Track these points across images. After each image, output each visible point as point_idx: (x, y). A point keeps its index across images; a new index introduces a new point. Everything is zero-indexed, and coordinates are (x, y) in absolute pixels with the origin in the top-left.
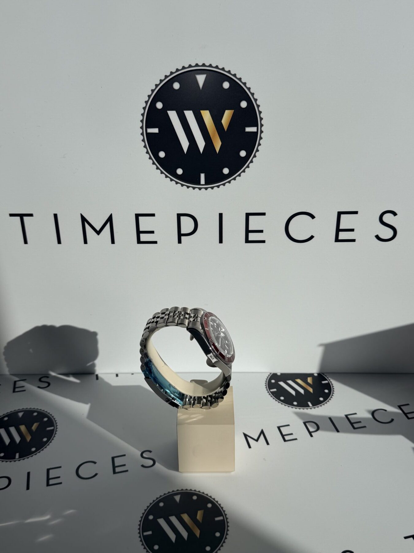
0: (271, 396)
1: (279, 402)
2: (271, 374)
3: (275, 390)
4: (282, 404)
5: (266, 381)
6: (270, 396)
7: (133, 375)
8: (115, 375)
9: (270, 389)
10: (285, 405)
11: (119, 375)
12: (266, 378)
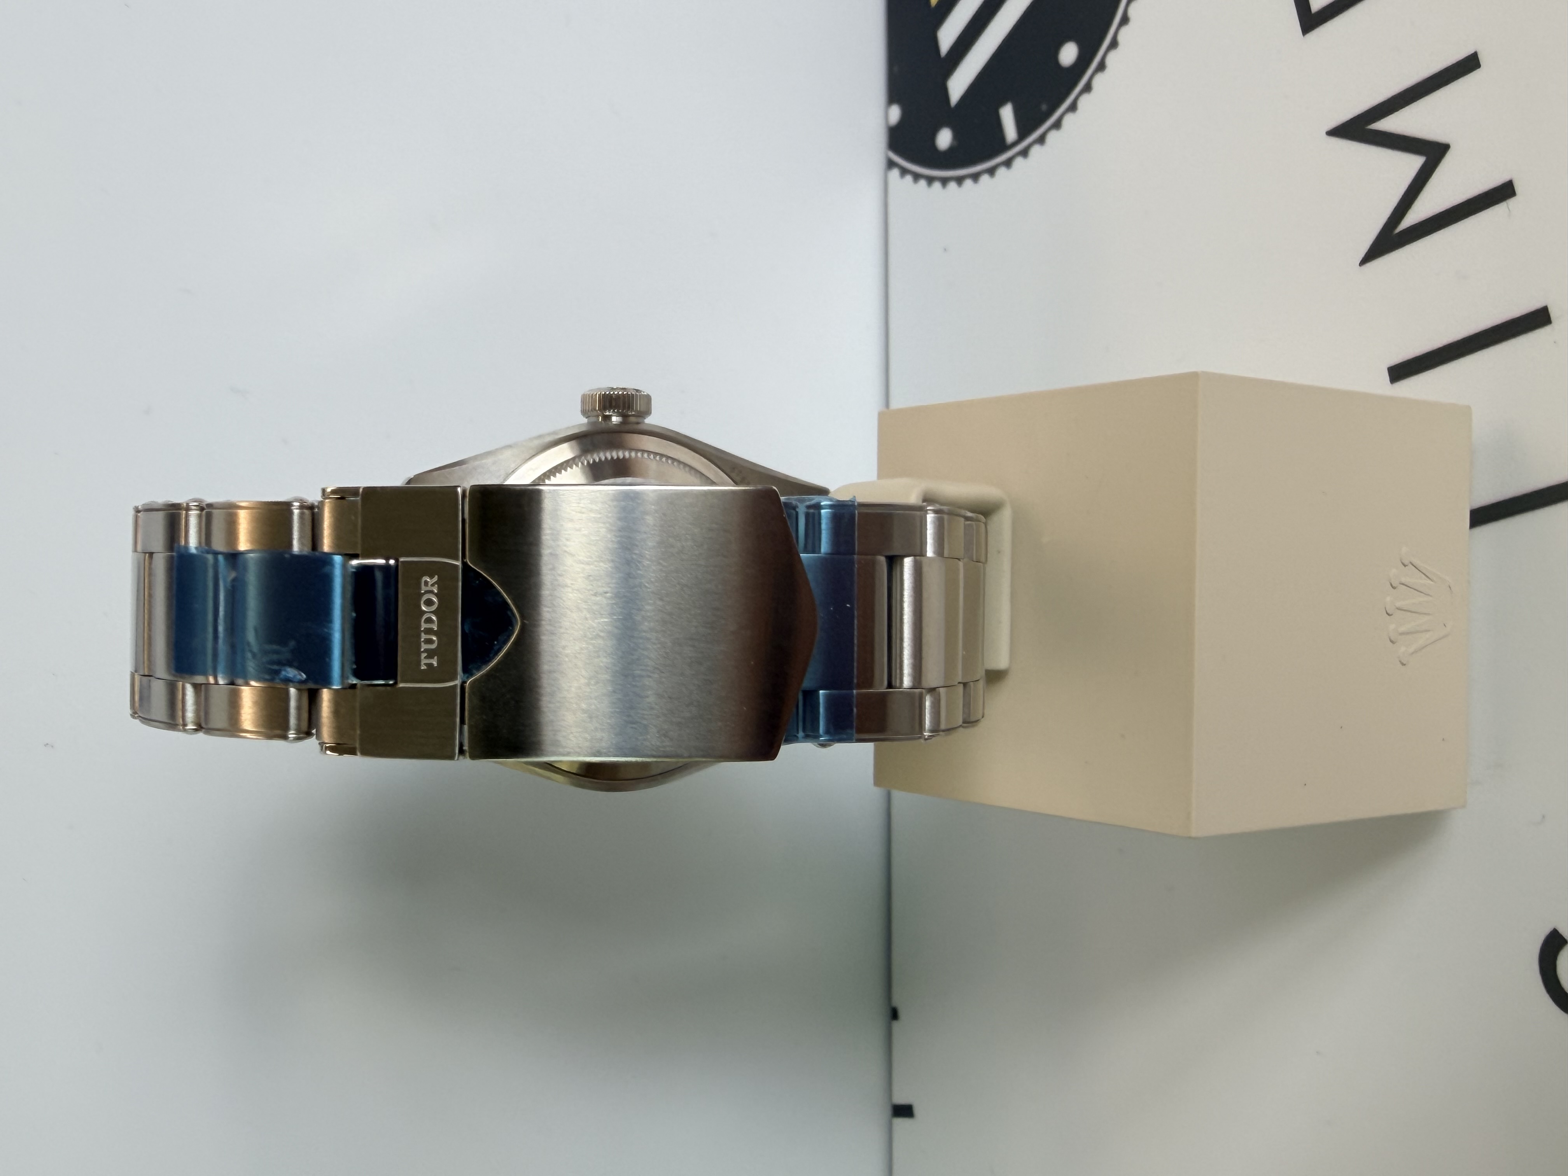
0: (1057, 125)
1: (1102, 67)
2: (891, 164)
3: (1007, 114)
4: (1114, 44)
5: (945, 181)
6: (1053, 137)
7: (902, 1013)
8: (901, 1123)
9: (1001, 146)
10: (1125, 20)
11: (900, 1099)
12: (923, 183)
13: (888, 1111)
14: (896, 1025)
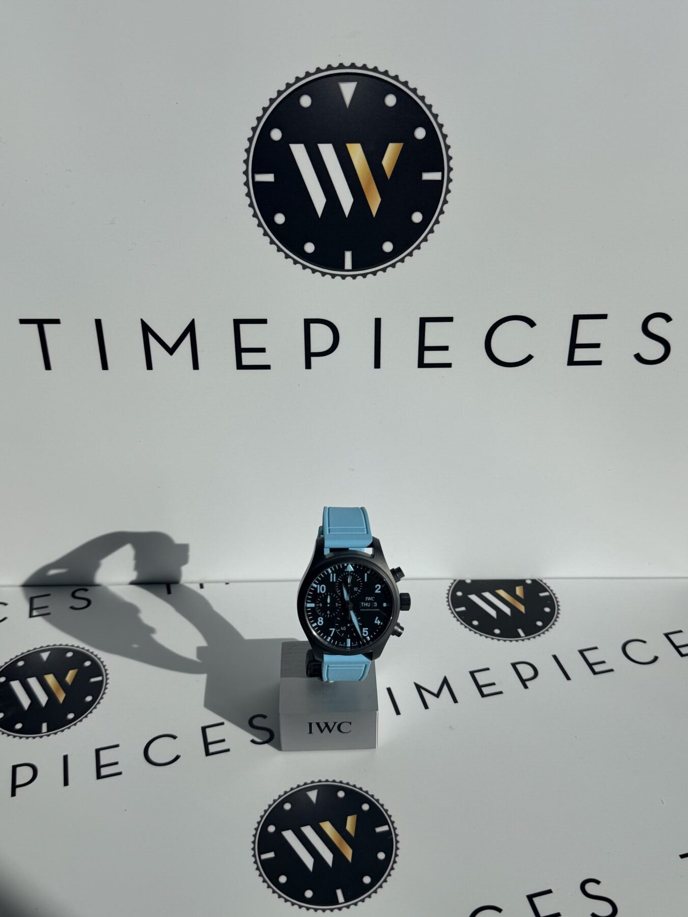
0: (458, 620)
1: (470, 630)
2: (455, 581)
3: (463, 609)
4: (475, 633)
5: (448, 594)
6: (455, 619)
7: (227, 585)
8: (198, 586)
9: (454, 608)
10: (481, 635)
11: (205, 585)
12: (448, 588)
13: (201, 583)
14: (224, 584)
